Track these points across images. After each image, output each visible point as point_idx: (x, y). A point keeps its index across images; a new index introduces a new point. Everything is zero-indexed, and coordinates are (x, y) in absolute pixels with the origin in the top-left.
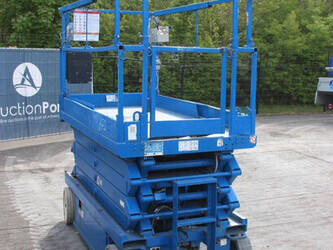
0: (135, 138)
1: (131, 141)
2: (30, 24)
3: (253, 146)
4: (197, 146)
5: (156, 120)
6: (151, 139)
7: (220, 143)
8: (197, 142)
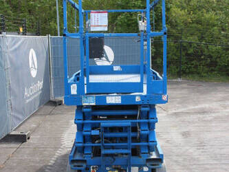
0: (76, 93)
1: (73, 95)
2: (126, 21)
3: (165, 102)
4: (120, 100)
5: (90, 82)
6: (87, 94)
7: (138, 99)
8: (120, 97)
